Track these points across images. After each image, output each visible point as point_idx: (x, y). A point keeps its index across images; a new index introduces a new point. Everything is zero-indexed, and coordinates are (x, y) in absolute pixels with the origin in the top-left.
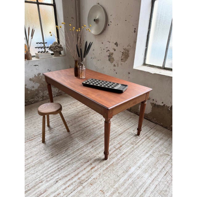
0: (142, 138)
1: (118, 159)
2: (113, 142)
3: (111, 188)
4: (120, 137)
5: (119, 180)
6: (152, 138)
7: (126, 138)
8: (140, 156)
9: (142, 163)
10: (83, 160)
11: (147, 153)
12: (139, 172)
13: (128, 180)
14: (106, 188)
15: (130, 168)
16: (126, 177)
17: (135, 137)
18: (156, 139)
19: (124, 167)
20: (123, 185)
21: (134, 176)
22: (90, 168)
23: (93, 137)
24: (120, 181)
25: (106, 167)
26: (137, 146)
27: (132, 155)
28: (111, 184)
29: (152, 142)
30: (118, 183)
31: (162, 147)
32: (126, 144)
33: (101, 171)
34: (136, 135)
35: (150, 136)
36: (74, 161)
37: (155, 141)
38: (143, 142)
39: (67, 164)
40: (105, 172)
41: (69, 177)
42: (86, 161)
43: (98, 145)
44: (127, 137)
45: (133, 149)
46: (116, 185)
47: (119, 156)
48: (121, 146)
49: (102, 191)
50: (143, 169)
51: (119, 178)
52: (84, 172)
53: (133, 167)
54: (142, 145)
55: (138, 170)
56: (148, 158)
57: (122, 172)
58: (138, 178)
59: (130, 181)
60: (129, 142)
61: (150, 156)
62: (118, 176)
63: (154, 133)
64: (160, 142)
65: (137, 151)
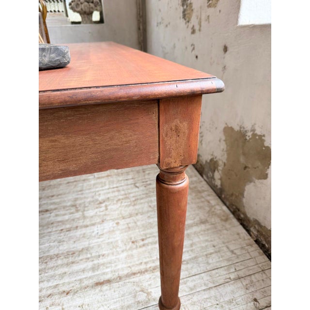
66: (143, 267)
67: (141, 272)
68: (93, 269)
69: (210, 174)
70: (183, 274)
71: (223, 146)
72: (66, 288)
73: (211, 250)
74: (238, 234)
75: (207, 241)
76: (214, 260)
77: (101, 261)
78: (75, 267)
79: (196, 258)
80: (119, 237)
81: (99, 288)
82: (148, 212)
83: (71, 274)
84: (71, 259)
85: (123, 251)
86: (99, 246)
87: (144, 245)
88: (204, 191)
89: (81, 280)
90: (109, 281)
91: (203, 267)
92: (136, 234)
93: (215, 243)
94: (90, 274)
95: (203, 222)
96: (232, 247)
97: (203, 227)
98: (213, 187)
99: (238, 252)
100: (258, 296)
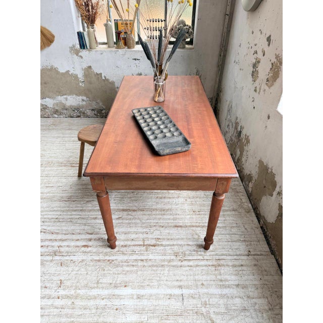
0: (206, 258)
1: (127, 261)
2: (152, 231)
3: (74, 288)
4: (173, 231)
5: (94, 288)
6: (222, 272)
7: (178, 239)
8: (162, 282)
9: (151, 295)
10: (89, 227)
11: (180, 287)
12: (129, 303)
13: (103, 299)
14: (68, 283)
15: (125, 286)
16: (106, 292)
17: (195, 248)
18: (233, 279)
19: (120, 278)
20: (89, 298)
21: (117, 302)
22: (85, 243)
23: (136, 204)
24: (93, 290)
25: (101, 257)
26: (179, 263)
27: (153, 272)
28: (78, 284)
29: (213, 277)
30: (87, 291)
31: (221, 302)
32: (166, 247)
33: (90, 258)
34: (200, 246)
35: (228, 265)
36: (79, 221)
37: (221, 281)
38: (197, 266)
39: (68, 220)
40: (92, 264)
41: (54, 237)
42: (90, 232)
43: (127, 221)
44: (182, 239)
45: (166, 263)
46: (81, 292)
47: (135, 257)
48: (154, 246)
49: (61, 283)
50: (141, 304)
51: (96, 285)
52: (73, 244)
53: (132, 289)
54: (190, 268)
55: (132, 298)
56: (171, 295)
57: (108, 282)
58: (117, 309)
59: (103, 303)
60: (176, 248)
61: (177, 296)
62: (98, 283)
63: (242, 265)
64: (231, 290)
65: (169, 271)
66: (197, 224)
67: (196, 226)
68: (174, 219)
69: (247, 183)
70: (216, 232)
71: (257, 170)
72: (161, 225)
73: (235, 225)
74: (253, 221)
75: (234, 220)
76: (234, 230)
77: (177, 216)
78: (165, 217)
79: (225, 227)
80: (186, 207)
81: (176, 228)
82: (203, 197)
83: (163, 219)
84: (163, 213)
85: (188, 215)
86: (176, 209)
87: (199, 214)
88: (240, 192)
89: (168, 223)
90: (181, 226)
91: (228, 232)
92: (196, 208)
93: (237, 222)
94: (172, 221)
95: (234, 210)
96: (246, 227)
97: (233, 213)
98: (247, 191)
99: (249, 230)
100: (251, 250)
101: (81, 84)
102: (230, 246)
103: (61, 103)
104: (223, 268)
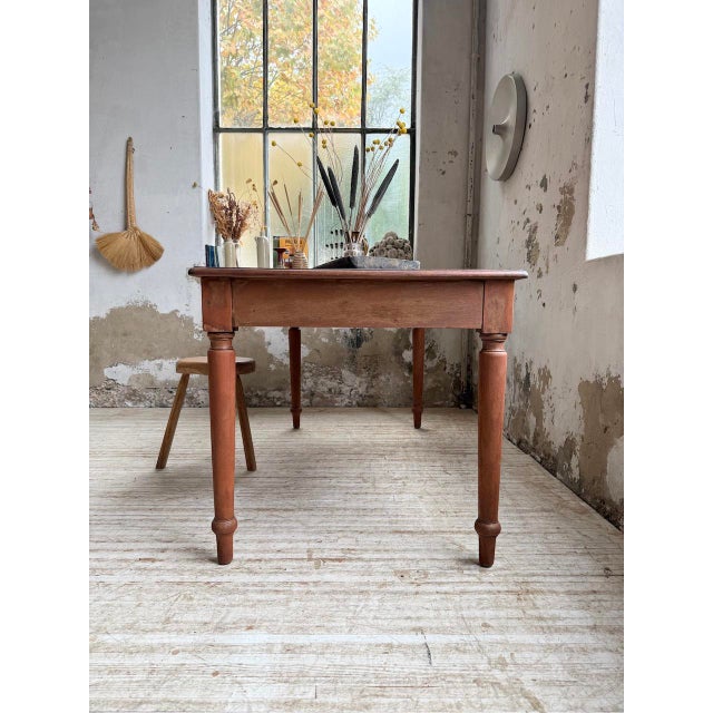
0: (486, 579)
1: (259, 584)
2: (332, 538)
4: (391, 538)
5: (153, 631)
6: (540, 603)
7: (405, 550)
8: (361, 621)
9: (328, 646)
10: (165, 533)
11: (421, 630)
12: (259, 660)
13: (175, 653)
15: (250, 628)
16: (187, 639)
17: (452, 564)
19: (237, 614)
20: (131, 651)
21: (219, 660)
22: (146, 556)
24: (148, 636)
27: (335, 603)
28: (107, 623)
29: (516, 614)
30: (129, 636)
31: (553, 659)
32: (372, 563)
33: (156, 579)
34: (467, 561)
35: (553, 592)
37: (541, 619)
38: (464, 592)
40: (157, 588)
42: (165, 539)
43: (268, 525)
44: (417, 550)
45: (373, 589)
47: (283, 578)
48: (340, 560)
50: (295, 662)
51: (159, 626)
52: (113, 556)
53: (269, 633)
54: (443, 596)
55: (270, 651)
56: (390, 646)
57: (199, 619)
58: (215, 674)
59: (173, 660)
60: (399, 565)
61: (412, 647)
62: (168, 621)
63: (595, 592)
64: (577, 636)
65: (381, 600)
66: (454, 529)
67: (452, 532)
68: (391, 522)
69: (566, 465)
71: (579, 412)
72: (359, 529)
73: (554, 531)
75: (548, 524)
76: (555, 538)
77: (400, 519)
78: (368, 519)
80: (422, 506)
81: (397, 535)
83: (364, 522)
84: (362, 513)
85: (428, 516)
86: (397, 509)
87: (457, 516)
89: (376, 527)
90: (411, 532)
92: (448, 507)
93: (560, 526)
94: (387, 525)
97: (545, 514)
98: (569, 484)
99: (594, 537)
100: (610, 567)
101: (195, 336)
102: (551, 561)
103: (148, 375)
104: (539, 597)
